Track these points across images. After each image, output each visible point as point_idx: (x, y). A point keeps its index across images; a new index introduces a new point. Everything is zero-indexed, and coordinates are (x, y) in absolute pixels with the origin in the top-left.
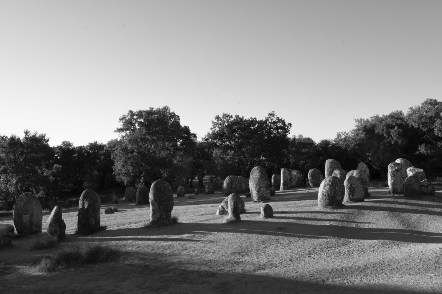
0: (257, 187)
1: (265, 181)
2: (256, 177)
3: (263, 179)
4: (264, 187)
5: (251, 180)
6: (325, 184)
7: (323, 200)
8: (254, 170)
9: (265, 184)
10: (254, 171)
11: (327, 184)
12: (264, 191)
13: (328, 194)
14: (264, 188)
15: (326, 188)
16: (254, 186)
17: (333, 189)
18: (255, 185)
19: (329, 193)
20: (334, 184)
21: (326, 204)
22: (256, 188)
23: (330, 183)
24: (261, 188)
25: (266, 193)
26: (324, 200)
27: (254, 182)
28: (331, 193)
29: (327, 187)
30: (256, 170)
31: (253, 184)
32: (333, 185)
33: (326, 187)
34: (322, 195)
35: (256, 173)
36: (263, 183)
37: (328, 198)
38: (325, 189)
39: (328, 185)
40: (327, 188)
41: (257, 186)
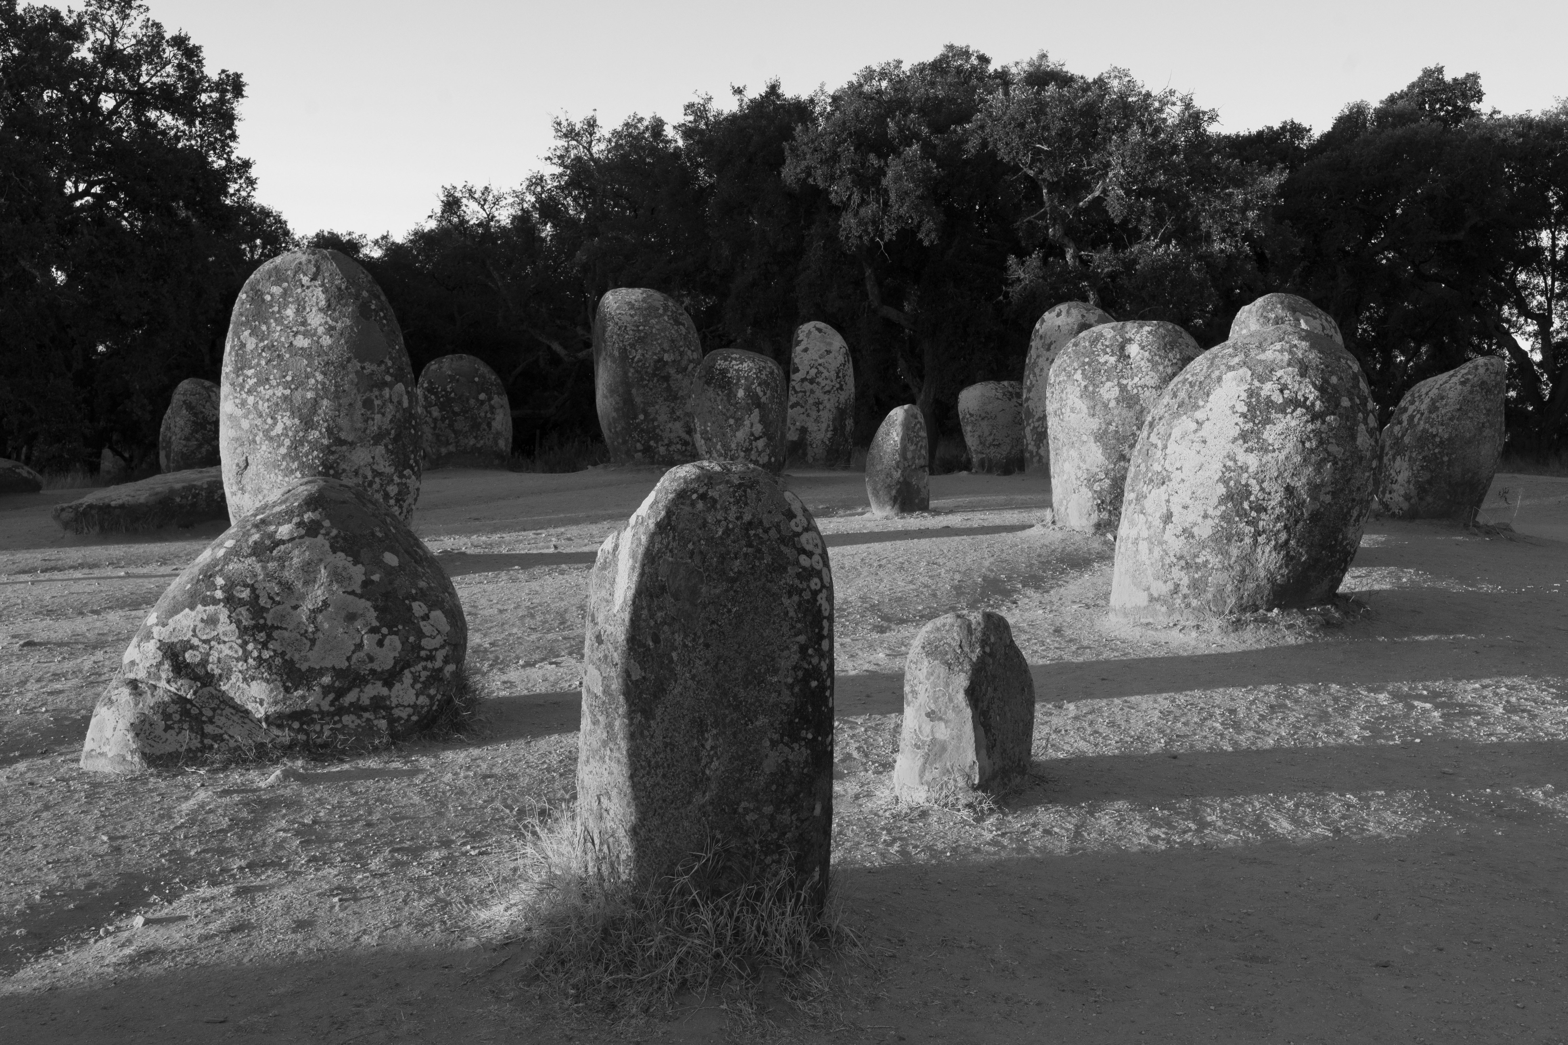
0: (314, 435)
1: (391, 386)
2: (301, 342)
3: (370, 367)
4: (377, 439)
5: (239, 370)
6: (1251, 393)
7: (1227, 554)
8: (278, 283)
9: (390, 409)
10: (276, 290)
11: (1278, 399)
12: (376, 473)
13: (1290, 491)
14: (380, 449)
15: (1270, 434)
16: (279, 429)
17: (1333, 448)
18: (285, 421)
19: (1299, 483)
20: (1345, 402)
21: (1251, 585)
22: (296, 445)
23: (1311, 392)
24: (352, 444)
25: (393, 490)
26: (1235, 552)
27: (280, 391)
28: (1314, 489)
29: (1280, 427)
30: (305, 280)
31: (264, 407)
32: (1338, 405)
33: (1268, 421)
34: (1223, 501)
35: (300, 309)
36: (368, 404)
37: (1283, 536)
38: (1264, 449)
39: (1294, 403)
40: (1284, 434)
41: (308, 424)
